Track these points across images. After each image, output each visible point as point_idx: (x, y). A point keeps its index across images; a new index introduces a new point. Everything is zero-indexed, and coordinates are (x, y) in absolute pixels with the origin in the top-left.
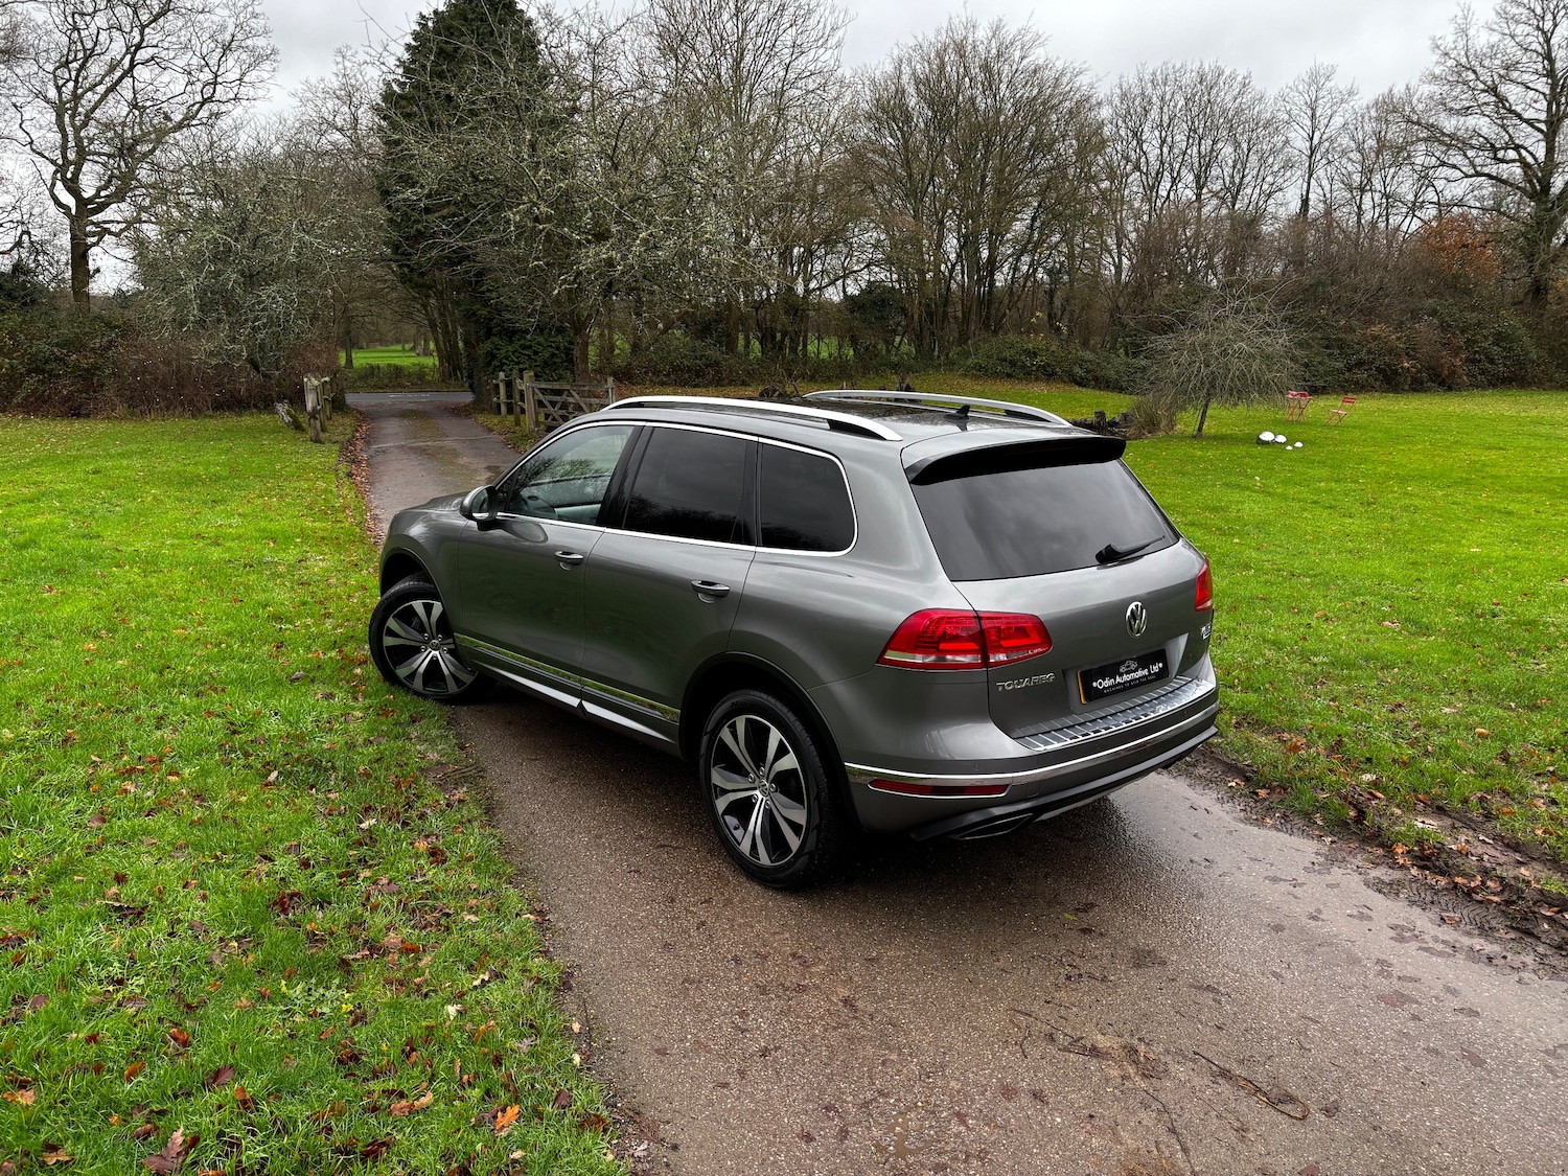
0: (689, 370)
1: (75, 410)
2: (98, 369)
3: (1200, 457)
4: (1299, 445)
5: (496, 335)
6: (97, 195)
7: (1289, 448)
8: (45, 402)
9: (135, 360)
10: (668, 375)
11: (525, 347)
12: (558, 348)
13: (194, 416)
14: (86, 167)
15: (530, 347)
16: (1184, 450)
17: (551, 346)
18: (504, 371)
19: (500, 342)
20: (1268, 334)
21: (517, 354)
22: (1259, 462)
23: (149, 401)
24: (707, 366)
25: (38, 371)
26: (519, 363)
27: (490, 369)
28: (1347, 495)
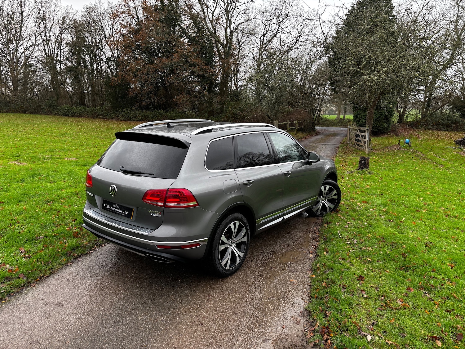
0: (443, 124)
10: (434, 125)
12: (382, 115)
17: (379, 114)
19: (360, 112)
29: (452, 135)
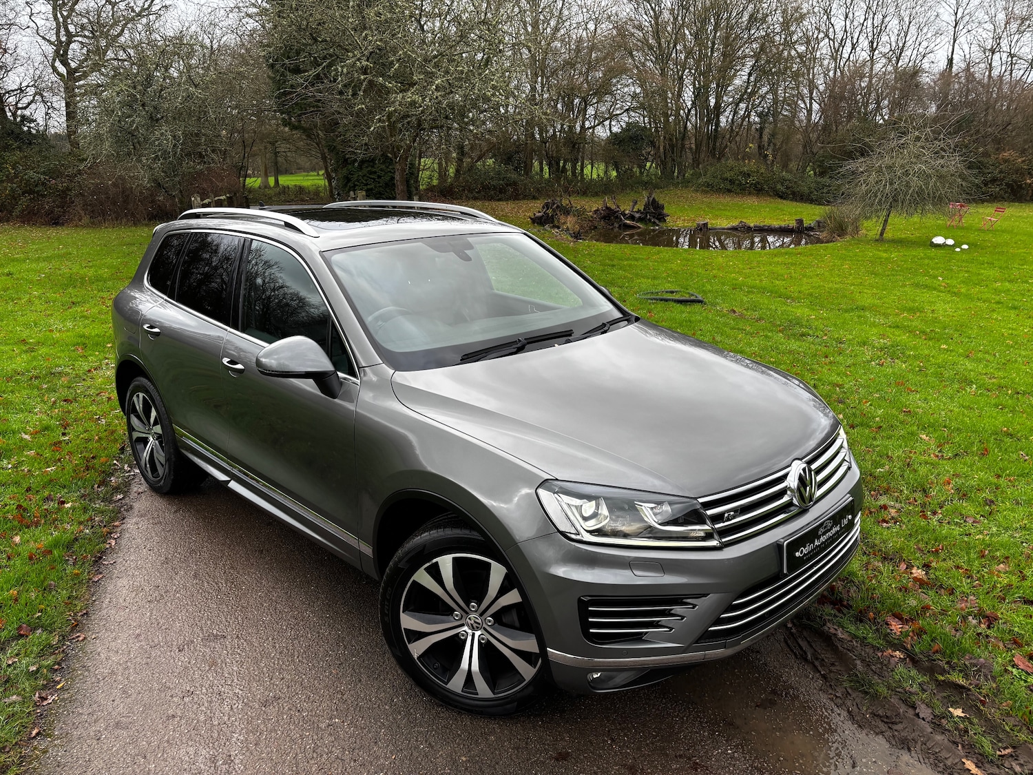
0: (494, 188)
1: (55, 221)
2: (70, 190)
3: (886, 259)
4: (965, 247)
5: (350, 164)
6: (80, 66)
7: (958, 250)
8: (35, 214)
9: (92, 184)
11: (371, 173)
13: (135, 225)
14: (73, 46)
15: (375, 172)
16: (871, 252)
17: (390, 172)
18: (354, 190)
20: (943, 157)
21: (365, 178)
22: (937, 263)
23: (103, 214)
24: (507, 185)
25: (30, 192)
26: (367, 185)
27: (347, 189)
28: (1023, 295)
29: (514, 208)
